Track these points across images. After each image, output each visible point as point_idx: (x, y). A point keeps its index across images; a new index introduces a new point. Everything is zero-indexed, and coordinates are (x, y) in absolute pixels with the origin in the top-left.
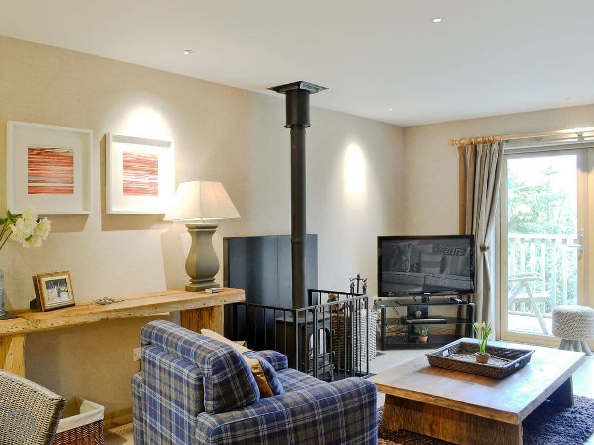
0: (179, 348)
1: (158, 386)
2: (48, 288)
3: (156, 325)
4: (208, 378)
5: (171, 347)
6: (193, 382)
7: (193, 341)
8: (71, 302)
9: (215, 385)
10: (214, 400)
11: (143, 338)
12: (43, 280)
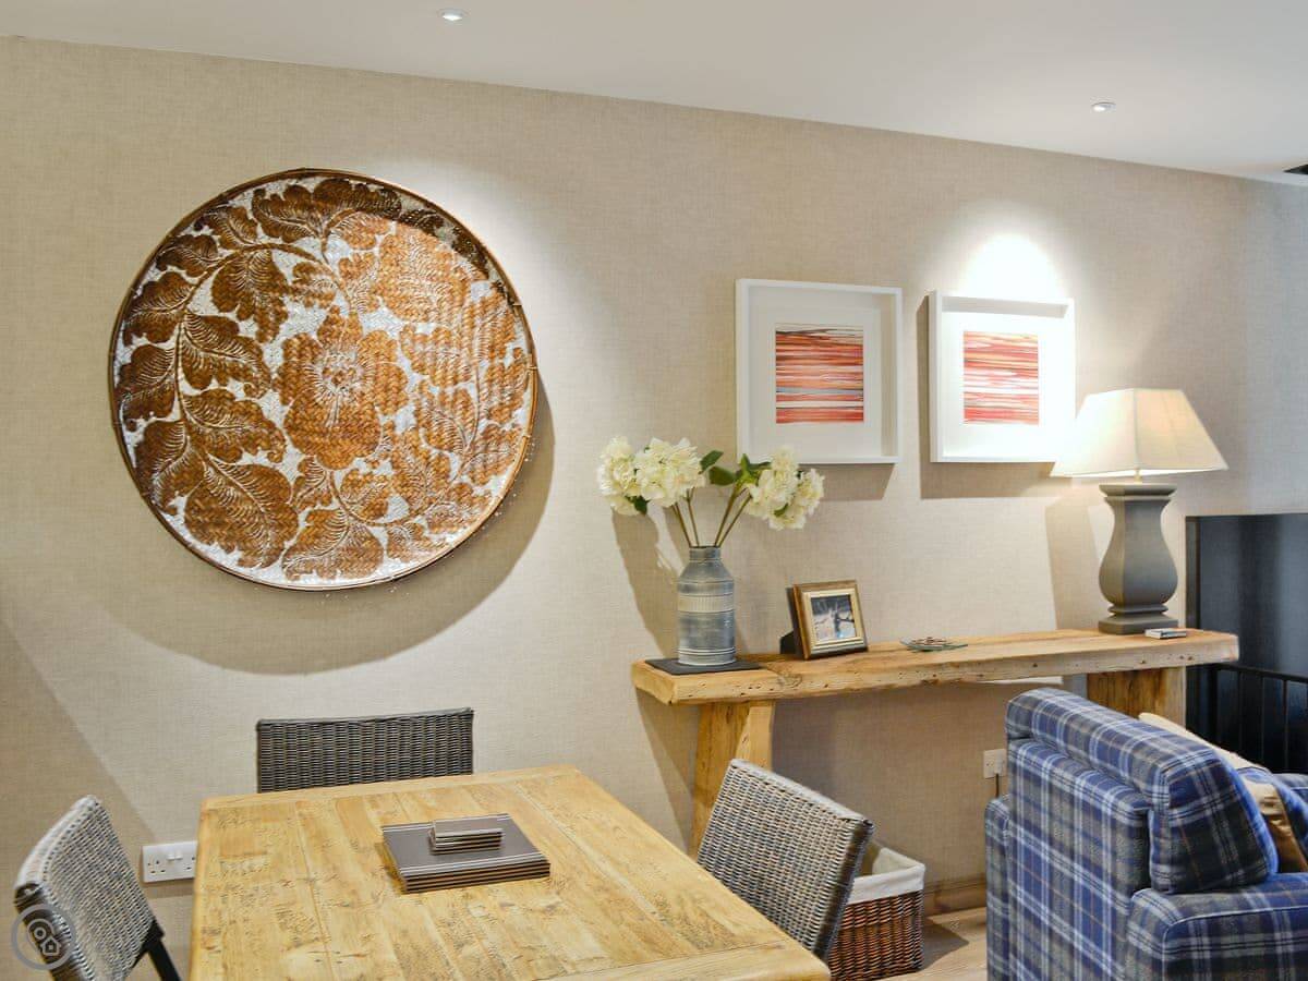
0: (1094, 749)
1: (1044, 827)
2: (816, 612)
3: (1040, 698)
4: (1159, 814)
5: (1076, 745)
6: (1124, 820)
7: (1124, 733)
8: (860, 644)
9: (1175, 830)
10: (1172, 862)
11: (1012, 723)
12: (808, 596)
